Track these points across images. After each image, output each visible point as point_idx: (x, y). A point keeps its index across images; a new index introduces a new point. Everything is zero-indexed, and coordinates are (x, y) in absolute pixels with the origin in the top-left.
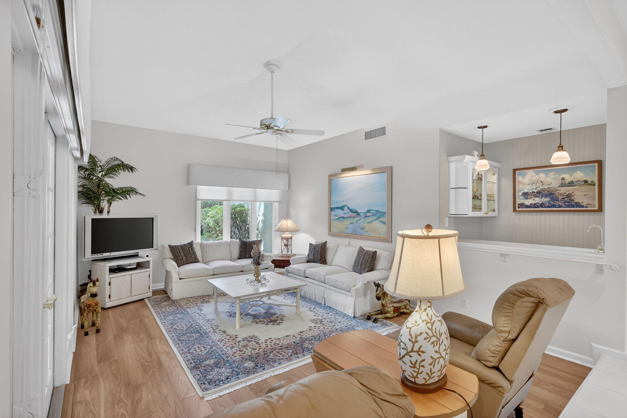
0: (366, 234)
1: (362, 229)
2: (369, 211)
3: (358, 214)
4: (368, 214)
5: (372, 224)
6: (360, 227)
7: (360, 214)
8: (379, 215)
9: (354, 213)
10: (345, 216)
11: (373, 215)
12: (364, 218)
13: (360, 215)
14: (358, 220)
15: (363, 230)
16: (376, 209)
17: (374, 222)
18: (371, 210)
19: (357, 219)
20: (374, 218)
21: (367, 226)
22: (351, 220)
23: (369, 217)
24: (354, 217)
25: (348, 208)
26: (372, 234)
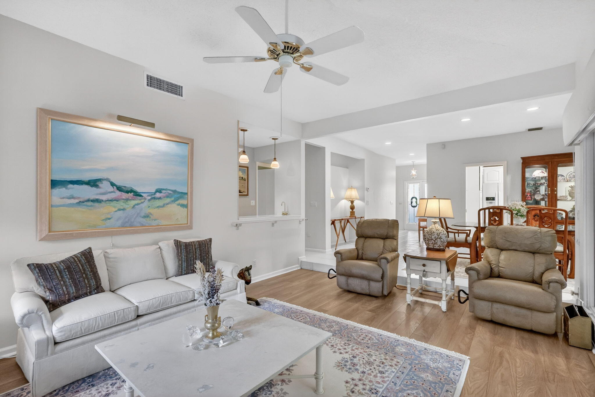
0: (154, 223)
1: (147, 216)
2: (159, 191)
3: (137, 194)
4: (158, 195)
5: (164, 208)
6: (143, 214)
7: (142, 194)
8: (176, 196)
9: (127, 192)
10: (104, 198)
11: (167, 197)
12: (149, 200)
13: (142, 196)
14: (138, 204)
15: (148, 219)
16: (173, 189)
17: (169, 205)
18: (164, 189)
19: (133, 203)
20: (168, 200)
21: (155, 212)
22: (121, 204)
23: (160, 198)
24: (127, 200)
25: (112, 184)
26: (164, 222)
